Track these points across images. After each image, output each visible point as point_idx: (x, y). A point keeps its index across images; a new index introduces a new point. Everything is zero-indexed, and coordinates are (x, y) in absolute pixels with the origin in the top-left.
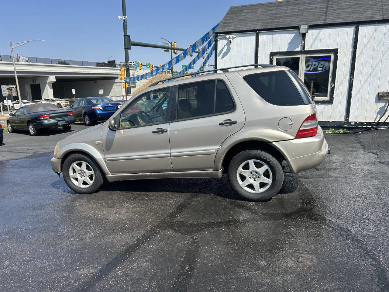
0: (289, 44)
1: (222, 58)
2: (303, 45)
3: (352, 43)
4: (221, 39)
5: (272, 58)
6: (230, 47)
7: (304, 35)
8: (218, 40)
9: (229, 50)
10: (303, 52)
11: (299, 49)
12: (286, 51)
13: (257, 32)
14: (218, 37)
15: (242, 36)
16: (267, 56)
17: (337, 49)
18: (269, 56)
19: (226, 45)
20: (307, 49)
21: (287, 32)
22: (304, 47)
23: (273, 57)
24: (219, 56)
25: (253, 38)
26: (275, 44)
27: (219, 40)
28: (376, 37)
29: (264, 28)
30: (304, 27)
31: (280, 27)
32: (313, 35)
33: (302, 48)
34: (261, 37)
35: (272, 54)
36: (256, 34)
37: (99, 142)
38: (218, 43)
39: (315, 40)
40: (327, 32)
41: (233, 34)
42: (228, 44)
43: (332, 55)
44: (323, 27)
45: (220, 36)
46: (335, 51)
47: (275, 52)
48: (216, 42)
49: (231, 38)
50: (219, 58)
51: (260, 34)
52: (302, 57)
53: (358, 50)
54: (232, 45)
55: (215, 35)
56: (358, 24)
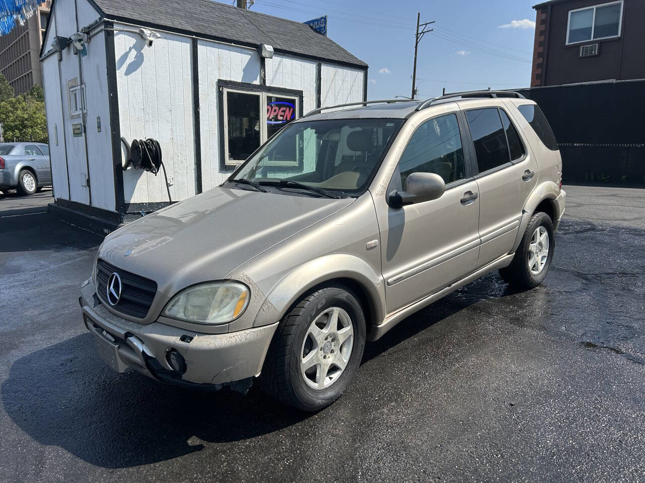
0: (244, 70)
1: (127, 73)
2: (263, 77)
3: (315, 85)
4: (120, 31)
6: (142, 53)
7: (262, 60)
8: (115, 32)
9: (139, 60)
10: (263, 87)
11: (257, 82)
12: (240, 81)
13: (194, 37)
14: (116, 27)
16: (213, 85)
17: (302, 92)
18: (215, 86)
19: (133, 47)
20: (267, 84)
21: (239, 50)
22: (264, 81)
23: (222, 89)
24: (119, 68)
25: (186, 47)
26: (223, 66)
27: (117, 34)
28: (336, 82)
29: (204, 33)
30: (269, 48)
31: (228, 37)
32: (272, 63)
33: (262, 81)
34: (201, 49)
35: (221, 84)
36: (190, 41)
37: (376, 243)
38: (116, 38)
39: (276, 72)
40: (289, 63)
41: (149, 29)
42: (138, 47)
43: (297, 99)
44: (284, 55)
45: (117, 25)
46: (300, 94)
47: (226, 81)
48: (110, 37)
49: (150, 36)
50: (120, 73)
51: (199, 42)
52: (263, 96)
53: (321, 96)
54: (146, 50)
55: (107, 19)
56: (319, 60)
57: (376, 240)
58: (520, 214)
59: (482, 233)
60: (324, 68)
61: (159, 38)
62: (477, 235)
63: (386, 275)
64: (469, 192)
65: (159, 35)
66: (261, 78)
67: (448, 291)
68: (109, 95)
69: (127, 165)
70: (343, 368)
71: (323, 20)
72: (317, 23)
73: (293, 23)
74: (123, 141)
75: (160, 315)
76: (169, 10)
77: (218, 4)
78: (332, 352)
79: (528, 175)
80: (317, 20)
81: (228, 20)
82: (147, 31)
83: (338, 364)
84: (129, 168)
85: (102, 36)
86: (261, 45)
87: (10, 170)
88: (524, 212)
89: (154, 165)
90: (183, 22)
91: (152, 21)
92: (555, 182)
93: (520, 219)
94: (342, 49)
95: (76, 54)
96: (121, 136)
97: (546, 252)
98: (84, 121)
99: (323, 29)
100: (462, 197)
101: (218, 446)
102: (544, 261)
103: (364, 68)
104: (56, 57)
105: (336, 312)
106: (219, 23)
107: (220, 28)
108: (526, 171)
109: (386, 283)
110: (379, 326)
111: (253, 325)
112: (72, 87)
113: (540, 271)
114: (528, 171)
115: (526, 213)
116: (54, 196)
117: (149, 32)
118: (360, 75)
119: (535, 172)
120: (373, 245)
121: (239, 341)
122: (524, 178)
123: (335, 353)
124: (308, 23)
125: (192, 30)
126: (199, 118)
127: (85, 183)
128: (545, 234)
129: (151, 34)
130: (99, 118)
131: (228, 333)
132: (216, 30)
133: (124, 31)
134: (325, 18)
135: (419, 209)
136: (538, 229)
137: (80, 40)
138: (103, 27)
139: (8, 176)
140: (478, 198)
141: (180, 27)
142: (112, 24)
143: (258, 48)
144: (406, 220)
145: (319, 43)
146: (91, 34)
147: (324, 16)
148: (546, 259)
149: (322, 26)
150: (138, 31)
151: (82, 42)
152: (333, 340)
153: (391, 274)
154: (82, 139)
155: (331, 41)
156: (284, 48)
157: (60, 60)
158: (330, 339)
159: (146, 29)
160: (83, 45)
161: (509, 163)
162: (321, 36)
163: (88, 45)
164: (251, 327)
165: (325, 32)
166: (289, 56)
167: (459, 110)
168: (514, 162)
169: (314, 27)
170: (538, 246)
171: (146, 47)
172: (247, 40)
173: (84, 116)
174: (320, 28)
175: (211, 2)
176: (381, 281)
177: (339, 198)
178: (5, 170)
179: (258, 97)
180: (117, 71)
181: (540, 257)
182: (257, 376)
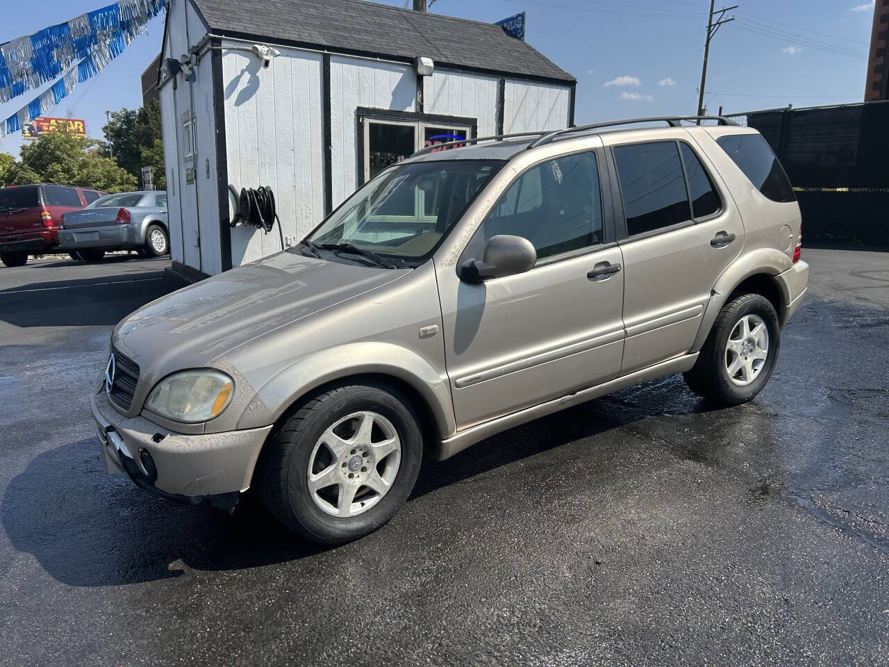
0: (394, 94)
1: (238, 103)
2: (420, 101)
3: (495, 110)
4: (231, 50)
5: (361, 121)
6: (258, 77)
7: (420, 79)
8: (223, 51)
9: (254, 85)
10: (420, 115)
11: (411, 109)
12: (388, 109)
13: (326, 52)
14: (224, 44)
15: (288, 56)
16: (350, 115)
17: (475, 120)
18: (353, 116)
19: (246, 70)
20: (426, 111)
21: (387, 66)
22: (422, 107)
23: (363, 120)
24: (228, 97)
25: (315, 66)
26: (364, 89)
27: (226, 54)
28: (527, 105)
29: (339, 46)
30: (427, 62)
31: (373, 51)
32: (434, 83)
33: (418, 107)
34: (334, 67)
35: (362, 113)
36: (321, 57)
37: (434, 329)
38: (224, 59)
39: (439, 95)
40: (457, 81)
41: (266, 45)
42: (252, 70)
43: (468, 130)
44: (450, 71)
45: (227, 42)
46: (472, 123)
47: (368, 109)
48: (217, 56)
49: (267, 55)
50: (229, 104)
51: (331, 58)
52: (420, 128)
53: (504, 125)
54: (262, 72)
55: (213, 35)
56: (502, 76)
57: (436, 326)
58: (706, 297)
59: (628, 321)
60: (509, 86)
61: (278, 55)
62: (620, 324)
63: (452, 374)
64: (606, 263)
65: (277, 52)
66: (417, 103)
67: (571, 400)
68: (216, 131)
69: (236, 221)
70: (383, 493)
71: (520, 18)
72: (512, 22)
73: (476, 24)
74: (230, 189)
75: (143, 408)
76: (300, 18)
77: (373, 5)
78: (364, 469)
79: (723, 239)
80: (512, 19)
81: (381, 25)
82: (262, 48)
83: (374, 487)
84: (238, 224)
85: (209, 56)
86: (417, 58)
87: (136, 225)
88: (713, 292)
89: (263, 220)
90: (315, 33)
91: (271, 35)
92: (782, 250)
93: (706, 304)
94: (543, 58)
95: (187, 80)
96: (229, 184)
97: (762, 353)
98: (195, 165)
99: (520, 31)
100: (591, 269)
101: (198, 574)
102: (760, 367)
103: (570, 84)
104: (171, 84)
105: (369, 418)
106: (366, 32)
107: (365, 37)
108: (718, 234)
109: (450, 383)
110: (444, 442)
111: (237, 425)
112: (185, 123)
113: (750, 381)
114: (723, 233)
115: (716, 295)
116: (171, 259)
117: (266, 49)
118: (564, 93)
119: (736, 235)
120: (429, 333)
121: (214, 446)
122: (713, 243)
123: (369, 472)
124: (501, 23)
125: (324, 43)
126: (330, 159)
127: (196, 244)
128: (761, 327)
129: (268, 51)
130: (207, 160)
131: (204, 434)
132: (358, 41)
133: (234, 49)
134: (522, 16)
135: (511, 284)
136: (745, 319)
137: (187, 63)
138: (209, 46)
139: (133, 232)
140: (620, 273)
141: (307, 40)
142: (219, 41)
143: (413, 62)
144: (487, 301)
145: (509, 51)
146: (201, 54)
147: (520, 12)
148: (762, 364)
149: (519, 26)
150: (251, 48)
151: (190, 65)
152: (365, 455)
153: (461, 372)
154: (193, 186)
155: (529, 47)
156: (451, 61)
157: (175, 88)
158: (359, 453)
159: (261, 45)
160: (191, 69)
161: (690, 222)
162: (515, 41)
163: (198, 69)
164: (235, 429)
165: (523, 35)
166: (457, 72)
167: (601, 145)
168: (698, 219)
169: (509, 29)
170: (746, 343)
171: (262, 68)
172: (399, 52)
173: (195, 157)
174: (516, 30)
175: (365, 4)
176: (445, 381)
177: (392, 268)
178: (130, 226)
179: (413, 128)
180: (225, 102)
181: (750, 360)
182: (242, 491)
